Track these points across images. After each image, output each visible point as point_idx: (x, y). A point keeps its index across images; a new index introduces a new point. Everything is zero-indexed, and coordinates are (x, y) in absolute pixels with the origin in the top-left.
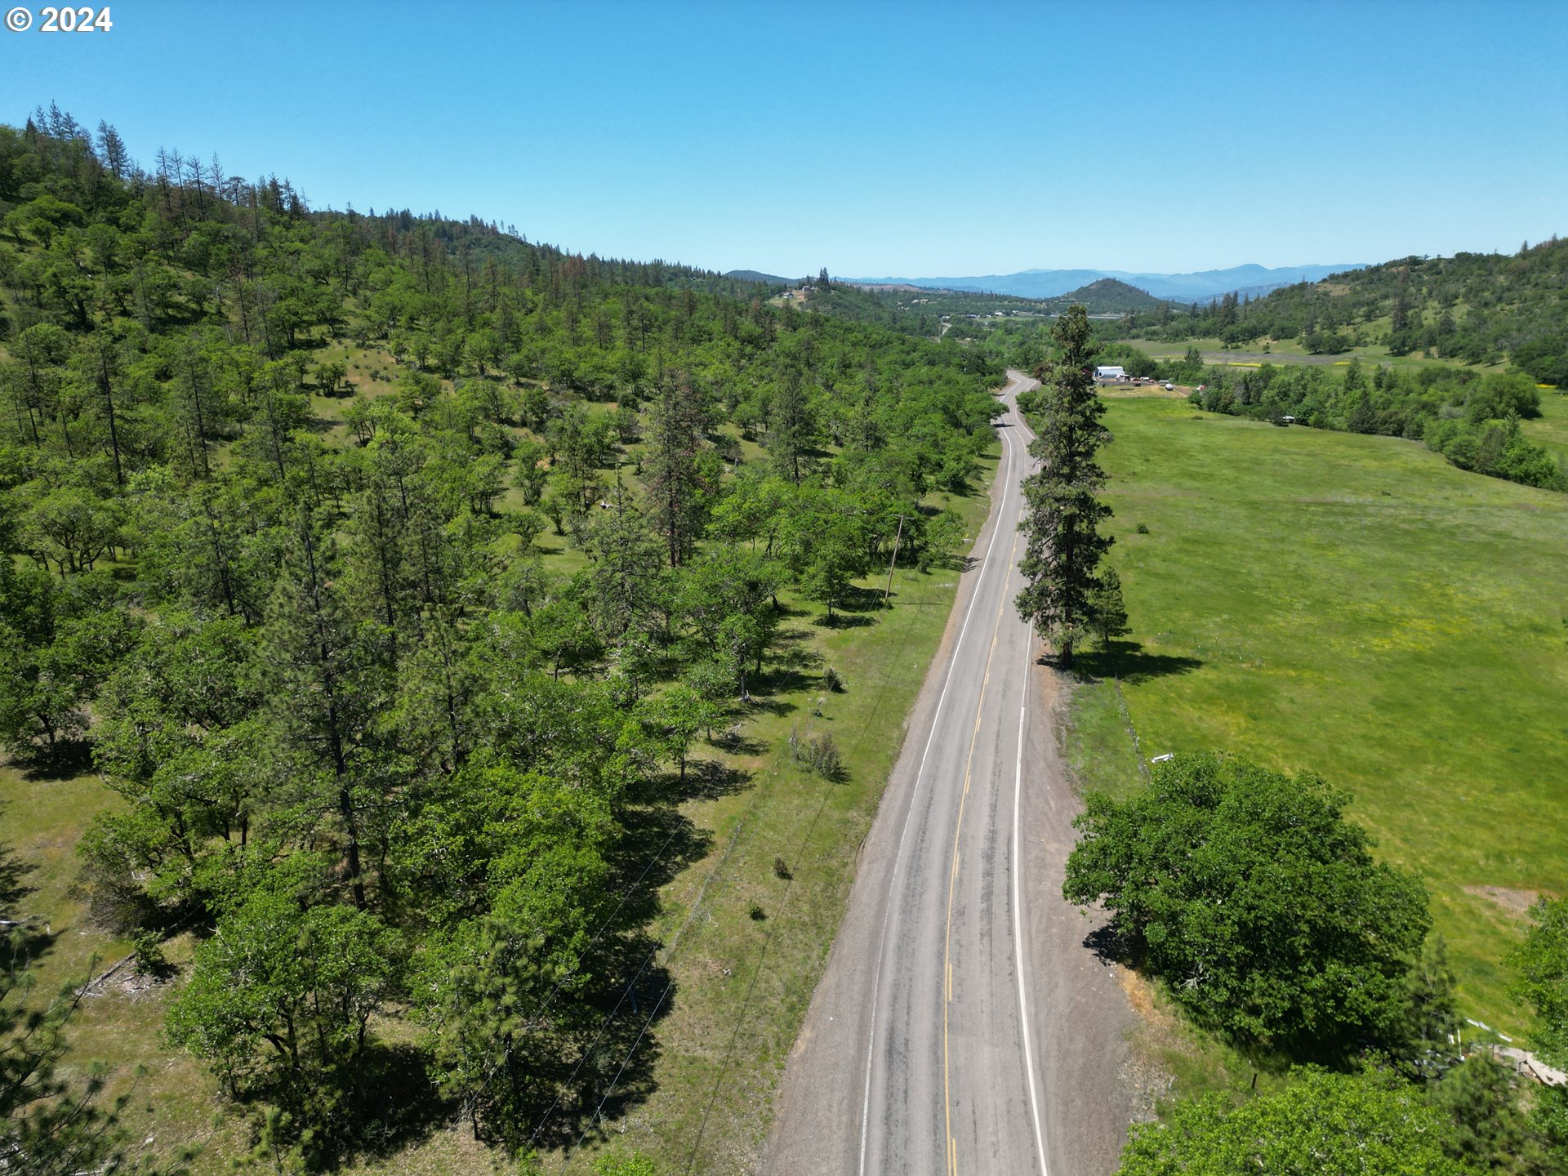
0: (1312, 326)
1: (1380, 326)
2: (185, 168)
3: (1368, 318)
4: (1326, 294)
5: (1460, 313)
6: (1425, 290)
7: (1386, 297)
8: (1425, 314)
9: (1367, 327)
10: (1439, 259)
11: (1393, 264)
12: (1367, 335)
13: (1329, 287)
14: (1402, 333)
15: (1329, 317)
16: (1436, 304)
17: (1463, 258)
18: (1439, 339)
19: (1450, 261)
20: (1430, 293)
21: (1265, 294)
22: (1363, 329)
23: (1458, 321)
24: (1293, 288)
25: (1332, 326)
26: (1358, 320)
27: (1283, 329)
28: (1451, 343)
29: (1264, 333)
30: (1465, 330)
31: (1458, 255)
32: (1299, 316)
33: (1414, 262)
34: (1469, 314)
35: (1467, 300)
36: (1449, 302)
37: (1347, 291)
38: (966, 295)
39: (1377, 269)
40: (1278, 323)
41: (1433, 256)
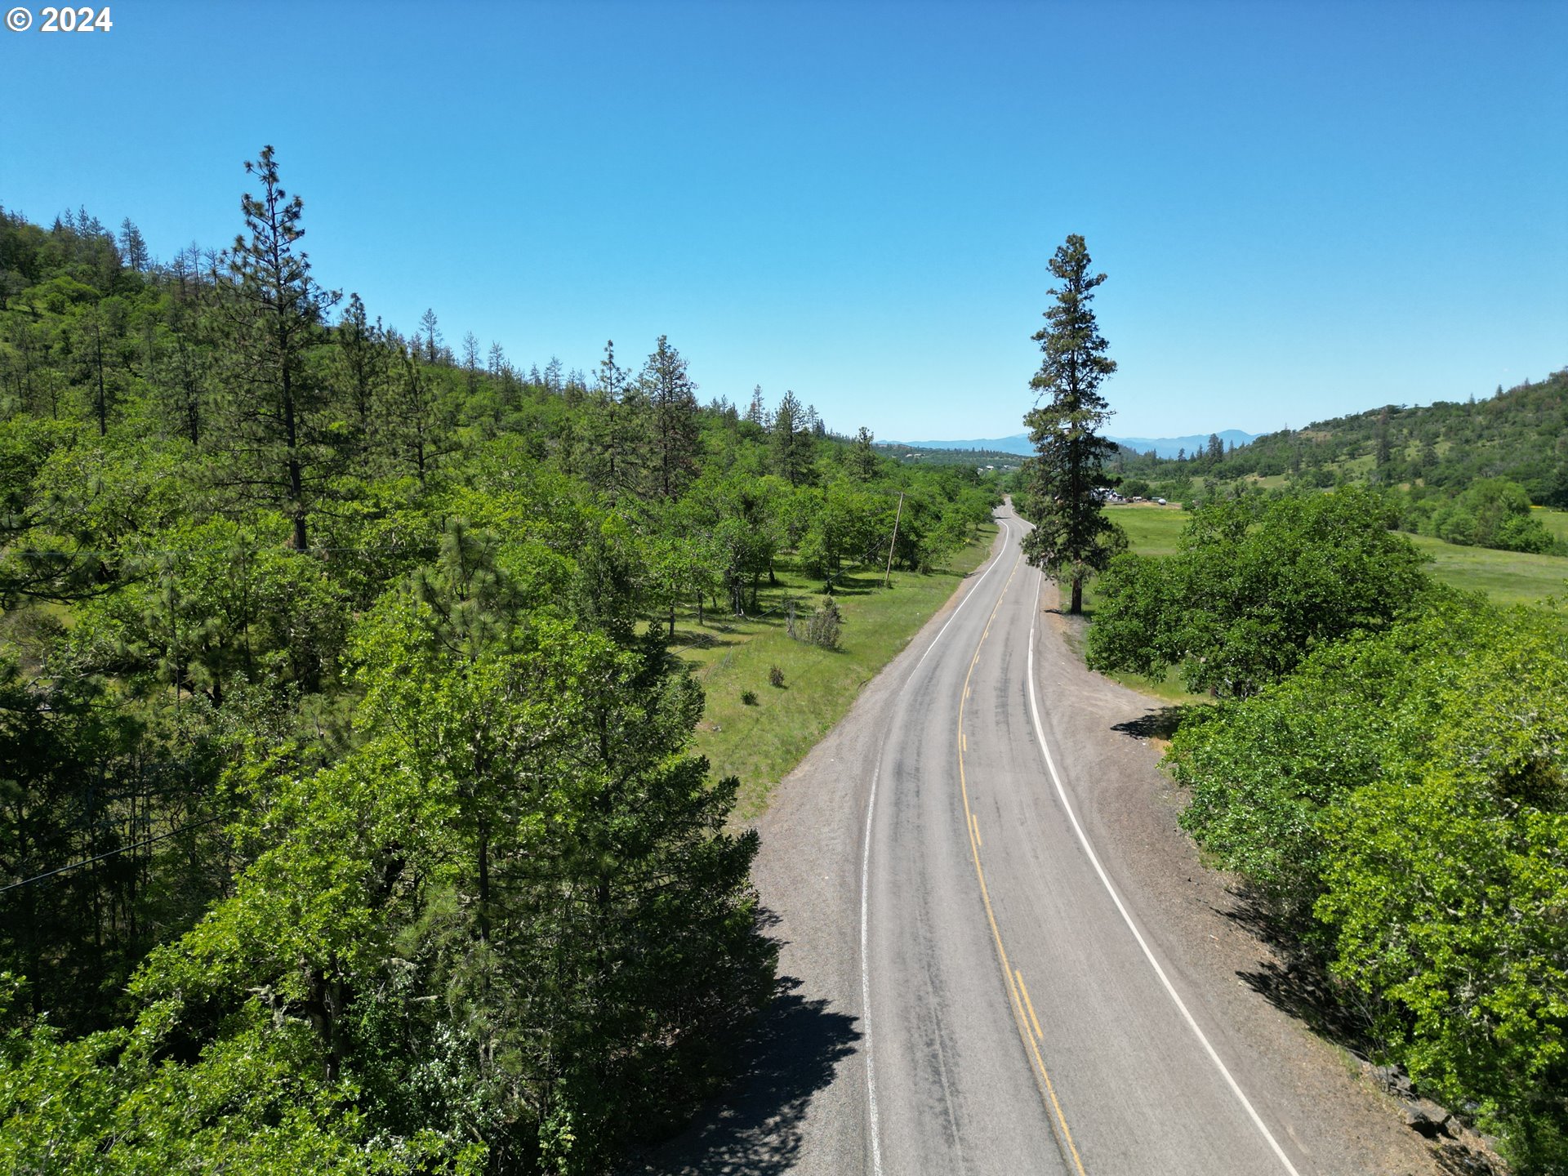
0: (1298, 463)
1: (1364, 463)
2: (203, 259)
3: (1352, 456)
4: (1309, 440)
5: (1442, 449)
6: (1405, 431)
7: (1368, 438)
8: (1407, 451)
9: (1351, 464)
10: (1417, 408)
11: (1372, 413)
12: (1352, 471)
13: (1311, 434)
14: (1387, 466)
15: (1313, 455)
16: (1418, 442)
17: (1439, 406)
18: (1423, 471)
19: (1428, 410)
20: (1411, 433)
21: (1249, 442)
22: (1348, 465)
23: (1441, 456)
24: (1276, 435)
25: (1317, 463)
26: (1343, 458)
27: (1269, 467)
28: (1436, 473)
29: (1251, 470)
30: (1449, 461)
31: (1435, 404)
32: (1284, 455)
33: (1392, 411)
34: (1451, 449)
35: (1447, 436)
36: (1431, 440)
37: (1329, 437)
38: (957, 452)
39: (1357, 417)
40: (1263, 461)
41: (1411, 406)
